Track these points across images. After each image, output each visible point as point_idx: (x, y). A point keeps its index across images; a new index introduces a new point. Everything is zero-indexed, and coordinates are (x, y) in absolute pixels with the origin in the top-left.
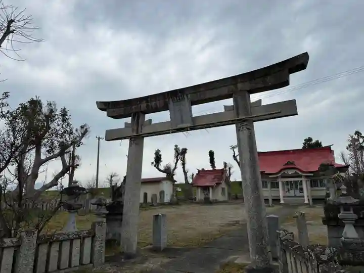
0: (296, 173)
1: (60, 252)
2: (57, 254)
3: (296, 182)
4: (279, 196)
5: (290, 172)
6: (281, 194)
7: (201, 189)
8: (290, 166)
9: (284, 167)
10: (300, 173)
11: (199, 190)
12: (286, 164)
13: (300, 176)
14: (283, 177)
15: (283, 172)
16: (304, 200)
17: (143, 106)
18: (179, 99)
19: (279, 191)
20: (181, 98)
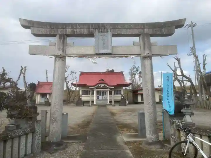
0: (105, 86)
1: (12, 147)
2: (10, 150)
3: (103, 92)
4: (94, 100)
5: (102, 85)
6: (95, 98)
7: (40, 95)
8: (102, 81)
9: (99, 82)
10: (107, 87)
11: (39, 96)
12: (100, 81)
13: (107, 88)
14: (97, 88)
15: (97, 85)
16: (107, 102)
17: (69, 31)
18: (102, 31)
19: (94, 96)
20: (103, 30)
